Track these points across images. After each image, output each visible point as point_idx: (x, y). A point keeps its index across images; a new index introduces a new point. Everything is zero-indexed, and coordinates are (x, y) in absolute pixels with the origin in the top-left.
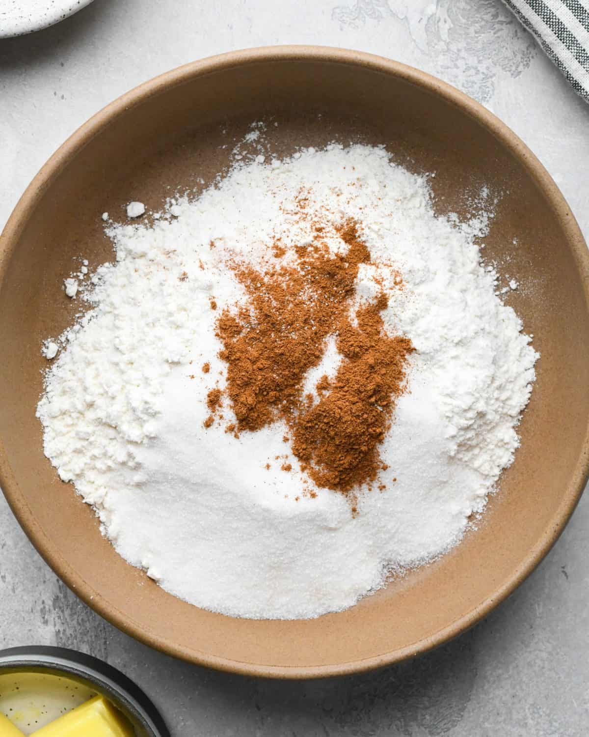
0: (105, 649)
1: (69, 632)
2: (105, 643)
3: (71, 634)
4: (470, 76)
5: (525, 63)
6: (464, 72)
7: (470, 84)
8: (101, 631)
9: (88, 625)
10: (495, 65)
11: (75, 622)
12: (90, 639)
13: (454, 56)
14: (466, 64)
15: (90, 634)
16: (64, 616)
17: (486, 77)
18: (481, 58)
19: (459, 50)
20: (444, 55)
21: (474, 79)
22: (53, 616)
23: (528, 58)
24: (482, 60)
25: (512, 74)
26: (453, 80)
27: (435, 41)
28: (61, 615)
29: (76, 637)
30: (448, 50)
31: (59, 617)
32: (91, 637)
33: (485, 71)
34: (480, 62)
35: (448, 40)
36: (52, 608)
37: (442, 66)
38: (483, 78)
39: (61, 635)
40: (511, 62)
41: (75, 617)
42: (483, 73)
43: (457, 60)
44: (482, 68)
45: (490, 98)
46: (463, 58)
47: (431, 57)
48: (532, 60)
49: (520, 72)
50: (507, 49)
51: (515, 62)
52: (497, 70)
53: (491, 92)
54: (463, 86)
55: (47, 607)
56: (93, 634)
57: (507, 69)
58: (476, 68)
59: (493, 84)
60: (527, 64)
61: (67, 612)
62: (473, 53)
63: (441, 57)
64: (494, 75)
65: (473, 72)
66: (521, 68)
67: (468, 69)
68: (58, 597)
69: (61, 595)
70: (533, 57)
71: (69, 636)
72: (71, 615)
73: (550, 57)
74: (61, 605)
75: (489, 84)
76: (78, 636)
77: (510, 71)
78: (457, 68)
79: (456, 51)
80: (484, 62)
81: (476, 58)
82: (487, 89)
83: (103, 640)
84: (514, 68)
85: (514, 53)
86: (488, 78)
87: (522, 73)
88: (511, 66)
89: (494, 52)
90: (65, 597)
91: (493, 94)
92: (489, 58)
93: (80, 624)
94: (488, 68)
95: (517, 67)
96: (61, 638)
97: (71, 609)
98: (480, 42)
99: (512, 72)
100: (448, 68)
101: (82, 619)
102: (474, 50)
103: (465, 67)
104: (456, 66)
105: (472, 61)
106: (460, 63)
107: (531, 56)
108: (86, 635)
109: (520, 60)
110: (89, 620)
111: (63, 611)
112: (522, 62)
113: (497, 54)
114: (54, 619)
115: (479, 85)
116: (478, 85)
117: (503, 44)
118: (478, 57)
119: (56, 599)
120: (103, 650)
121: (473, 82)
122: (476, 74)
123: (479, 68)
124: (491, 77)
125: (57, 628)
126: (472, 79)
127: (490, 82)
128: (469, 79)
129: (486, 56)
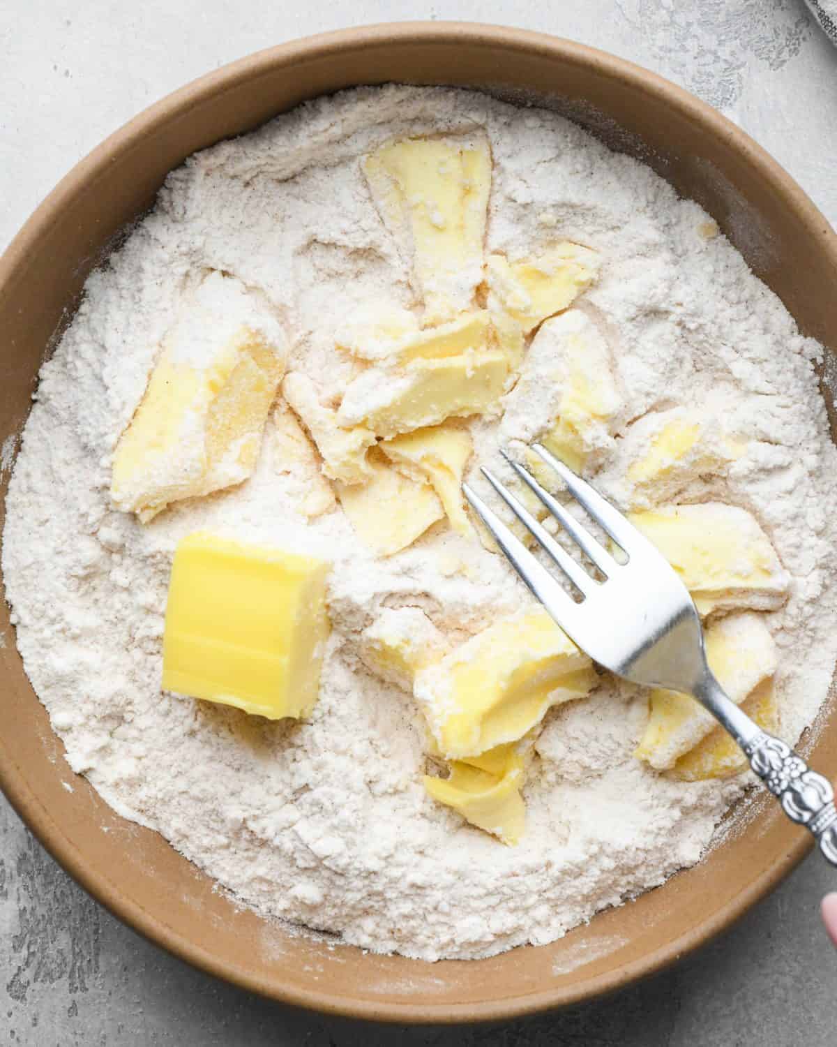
0: (96, 941)
1: (41, 911)
2: (96, 932)
3: (43, 916)
4: (704, 65)
5: (792, 47)
6: (695, 58)
7: (705, 77)
8: (90, 911)
9: (70, 901)
10: (745, 48)
11: (50, 896)
12: (72, 924)
13: (681, 33)
14: (700, 46)
15: (73, 916)
16: (33, 885)
17: (730, 67)
18: (723, 38)
19: (689, 24)
20: (665, 30)
21: (710, 69)
22: (17, 885)
23: (798, 39)
24: (724, 41)
25: (771, 65)
26: (678, 69)
27: (653, 7)
28: (29, 883)
29: (50, 921)
30: (673, 23)
31: (26, 888)
32: (75, 920)
33: (730, 59)
34: (721, 43)
35: (672, 8)
36: (15, 872)
37: (661, 48)
38: (726, 69)
39: (28, 916)
40: (771, 44)
41: (52, 888)
42: (726, 61)
43: (685, 39)
44: (724, 53)
45: (735, 100)
46: (695, 36)
47: (645, 33)
48: (803, 44)
49: (784, 61)
50: (764, 24)
51: (777, 45)
52: (748, 56)
53: (737, 91)
54: (693, 80)
55: (8, 871)
56: (78, 917)
57: (763, 56)
58: (715, 53)
59: (740, 78)
60: (795, 49)
61: (39, 880)
62: (711, 29)
63: (661, 34)
64: (743, 64)
65: (709, 58)
66: (785, 55)
67: (702, 52)
68: (25, 855)
69: (31, 853)
70: (804, 39)
71: (41, 918)
72: (45, 885)
73: (830, 36)
74: (30, 868)
75: (734, 78)
76: (55, 918)
77: (767, 59)
78: (686, 51)
79: (684, 24)
80: (728, 44)
81: (714, 37)
82: (731, 86)
83: (94, 927)
84: (773, 56)
85: (775, 31)
86: (734, 69)
87: (786, 65)
88: (770, 51)
89: (744, 29)
90: (37, 856)
91: (740, 94)
92: (736, 38)
93: (58, 900)
94: (733, 53)
95: (780, 53)
96: (28, 921)
97: (46, 876)
98: (723, 13)
99: (771, 61)
100: (670, 51)
101: (62, 892)
102: (712, 24)
103: (696, 51)
104: (684, 49)
105: (710, 42)
106: (691, 44)
107: (801, 37)
108: (66, 917)
109: (784, 42)
110: (72, 894)
111: (32, 878)
112: (787, 46)
113: (748, 32)
114: (18, 889)
115: (719, 80)
116: (717, 79)
117: (758, 16)
118: (719, 36)
119: (23, 859)
120: (92, 942)
121: (710, 75)
122: (714, 61)
123: (719, 54)
124: (739, 67)
125: (22, 905)
126: (708, 69)
127: (736, 76)
128: (702, 69)
129: (732, 34)
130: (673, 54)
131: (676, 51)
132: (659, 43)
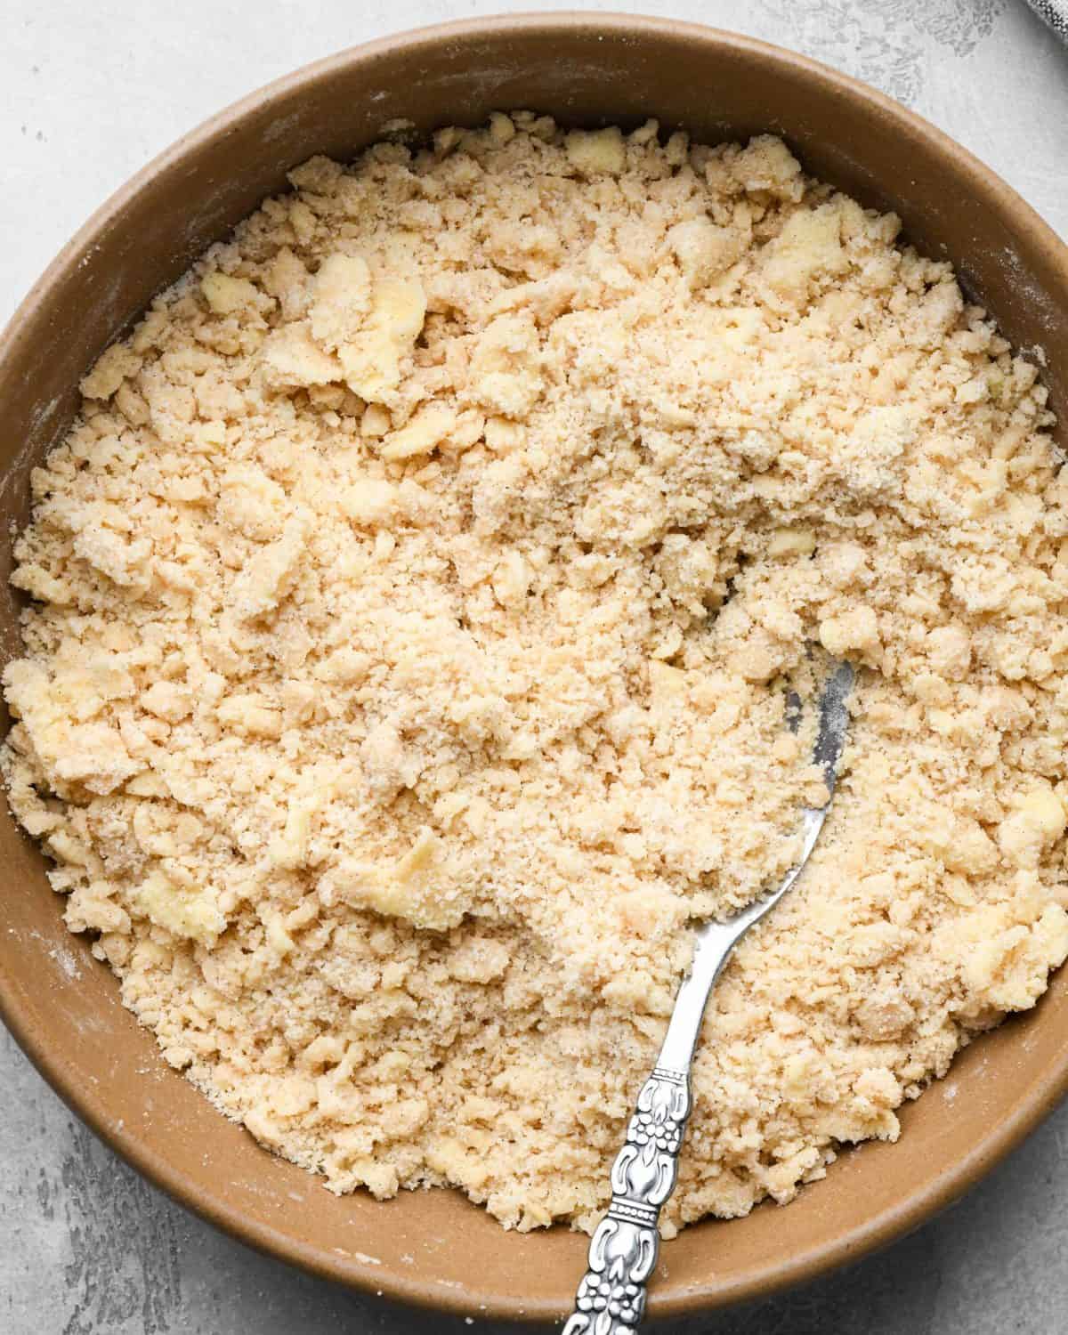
0: (174, 1263)
1: (98, 1231)
2: (173, 1251)
3: (102, 1237)
4: (871, 57)
5: (983, 25)
6: (858, 49)
7: (871, 73)
8: (163, 1226)
9: (135, 1214)
10: (921, 31)
11: (109, 1211)
12: (141, 1244)
13: (836, 18)
14: (862, 33)
15: (141, 1232)
16: (87, 1199)
17: (904, 58)
18: (891, 19)
19: (846, 6)
20: (815, 16)
21: (877, 62)
22: (64, 1200)
23: (989, 14)
24: (892, 24)
25: (957, 50)
28: (81, 1195)
29: (112, 1242)
30: (824, 5)
31: (77, 1202)
32: (144, 1239)
33: (902, 46)
34: (889, 27)
36: (60, 1184)
37: (812, 40)
38: (899, 60)
39: (82, 1239)
40: (953, 25)
41: (111, 1199)
42: (898, 50)
43: (842, 25)
44: (895, 40)
45: (914, 99)
46: (854, 20)
47: (789, 22)
48: (996, 19)
49: (973, 44)
51: (962, 24)
52: (926, 41)
53: (915, 87)
55: (51, 1182)
56: (147, 1234)
57: (946, 40)
58: (882, 41)
59: (917, 71)
60: (987, 26)
61: (93, 1191)
62: (876, 10)
63: (810, 22)
64: (920, 53)
65: (876, 48)
66: (974, 35)
67: (866, 41)
68: (72, 1159)
69: (79, 1157)
70: (997, 13)
71: (99, 1239)
72: (102, 1197)
74: (80, 1177)
75: (910, 72)
76: (118, 1239)
77: (952, 43)
78: (844, 40)
79: (839, 6)
80: (897, 27)
81: (880, 20)
82: (907, 83)
83: (169, 1246)
84: (959, 38)
85: (959, 7)
86: (908, 60)
87: (977, 47)
88: (953, 32)
89: (918, 6)
90: (87, 1159)
91: (921, 90)
92: (908, 19)
93: (119, 1215)
94: (906, 39)
95: (966, 33)
96: (82, 1245)
97: (101, 1184)
99: (956, 44)
100: (825, 42)
101: (125, 1203)
103: (858, 39)
104: (842, 38)
105: (875, 26)
106: (849, 30)
107: (993, 10)
108: (132, 1236)
109: (971, 18)
110: (137, 1205)
111: (83, 1189)
112: (976, 24)
113: (924, 10)
114: (66, 1206)
115: (891, 75)
116: (888, 74)
118: (886, 17)
119: (69, 1165)
120: (169, 1266)
121: (877, 69)
122: (883, 51)
123: (889, 41)
124: (914, 57)
125: (73, 1226)
126: (875, 62)
127: (913, 68)
128: (867, 63)
129: (904, 15)
130: (828, 47)
131: (832, 42)
132: (808, 33)
